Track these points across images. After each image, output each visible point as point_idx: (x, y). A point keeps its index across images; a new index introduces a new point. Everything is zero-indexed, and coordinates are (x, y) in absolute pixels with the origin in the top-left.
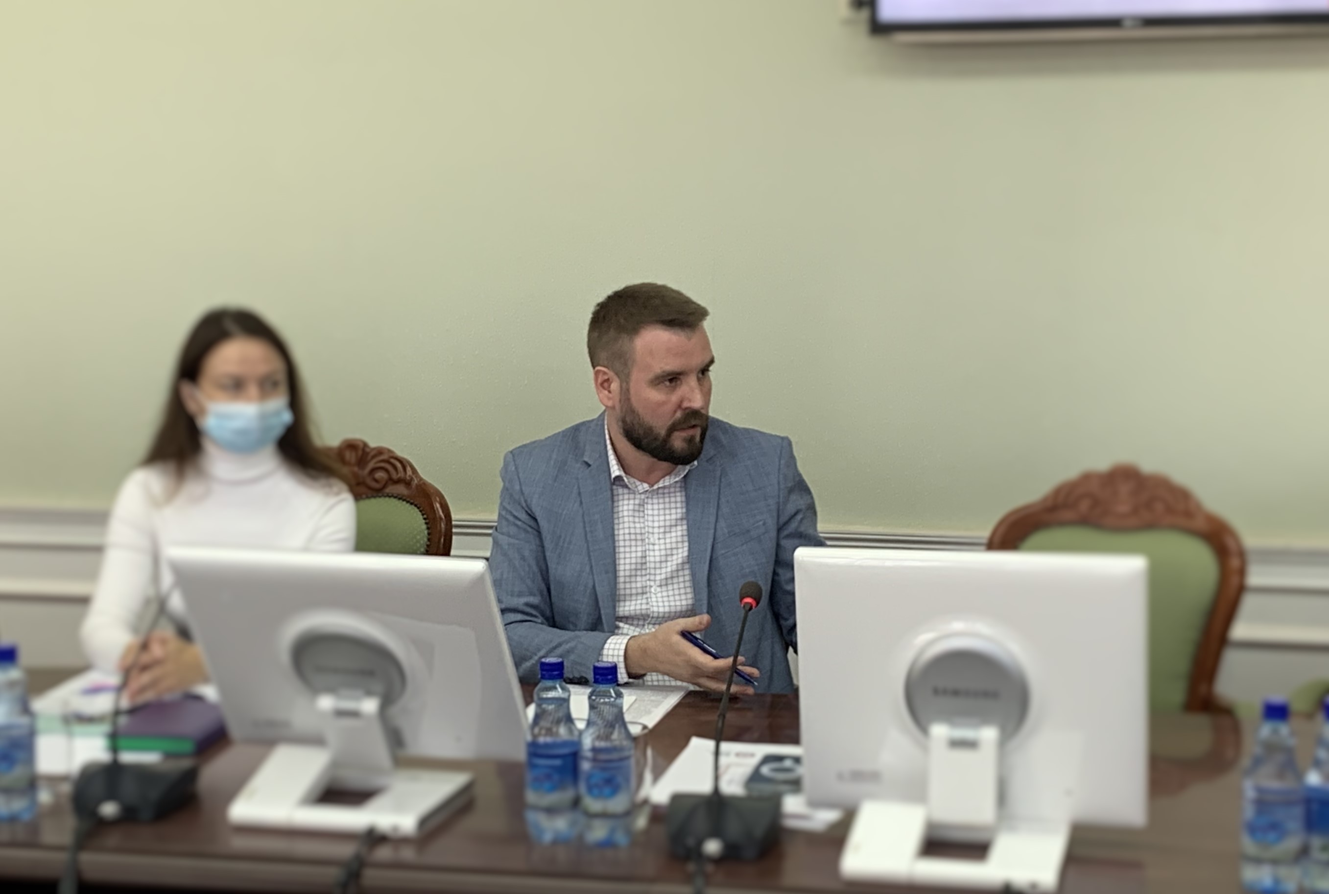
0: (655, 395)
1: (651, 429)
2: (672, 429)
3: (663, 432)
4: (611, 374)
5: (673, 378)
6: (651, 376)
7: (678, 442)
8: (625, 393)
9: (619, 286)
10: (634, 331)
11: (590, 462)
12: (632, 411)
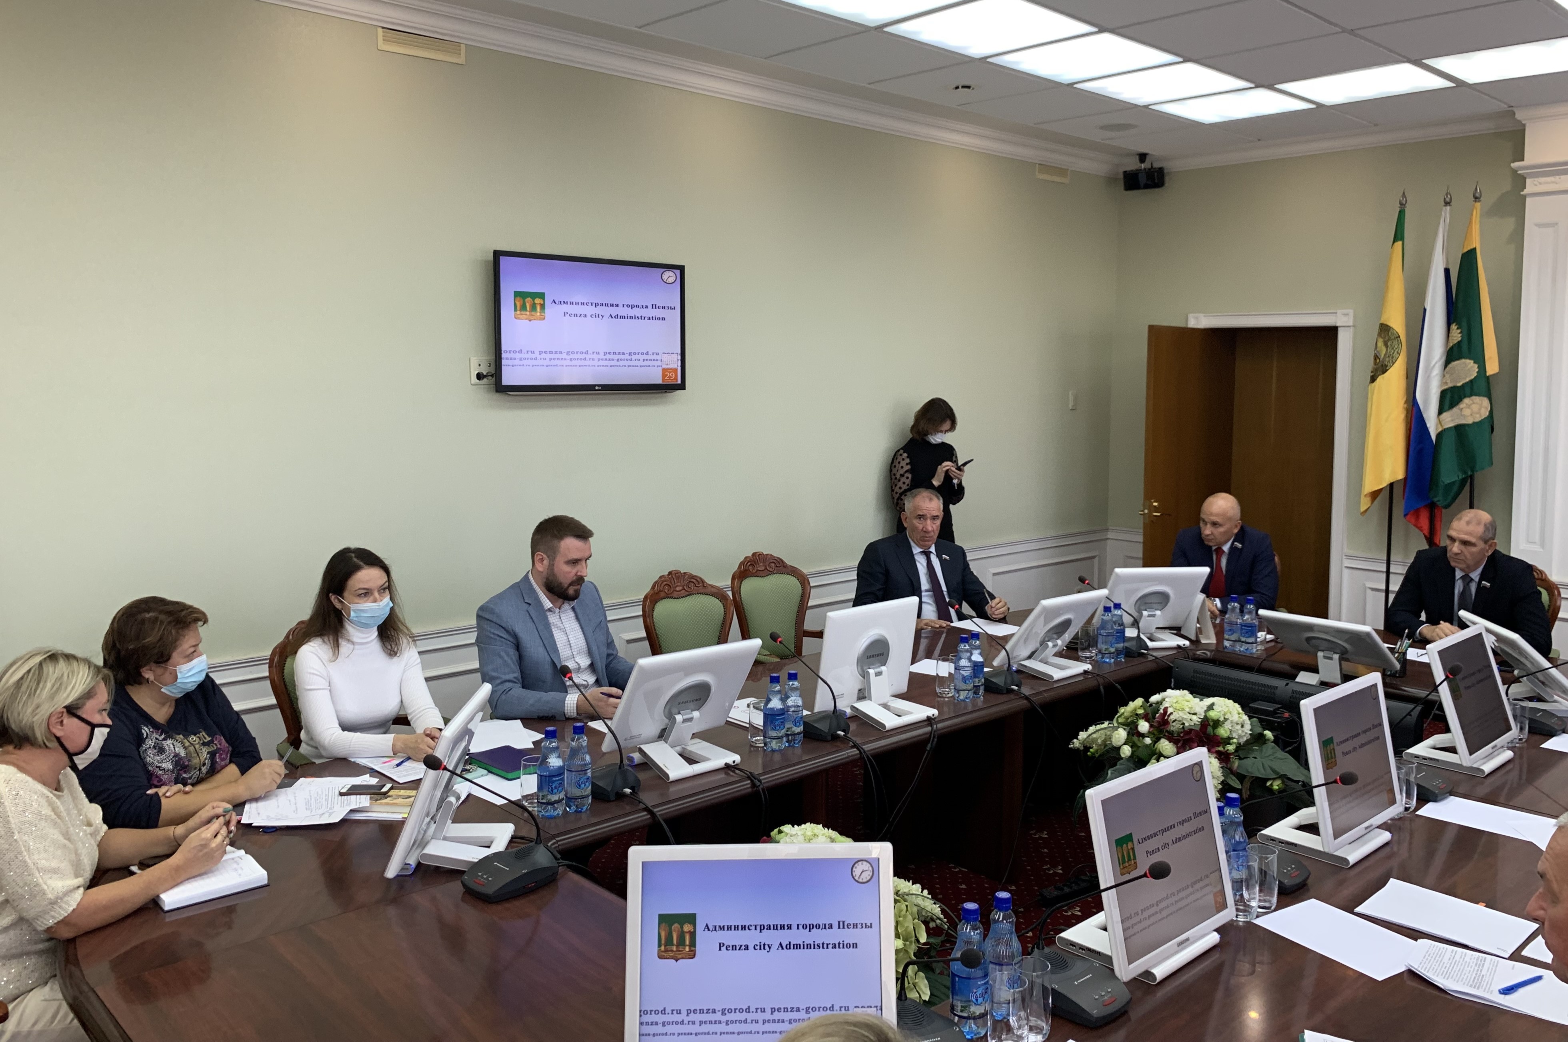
0: (566, 568)
1: (561, 583)
2: (571, 584)
3: (566, 586)
4: (544, 556)
5: (575, 562)
6: (566, 560)
7: (571, 591)
8: (551, 566)
9: (551, 515)
10: (561, 538)
11: (530, 602)
12: (554, 575)
